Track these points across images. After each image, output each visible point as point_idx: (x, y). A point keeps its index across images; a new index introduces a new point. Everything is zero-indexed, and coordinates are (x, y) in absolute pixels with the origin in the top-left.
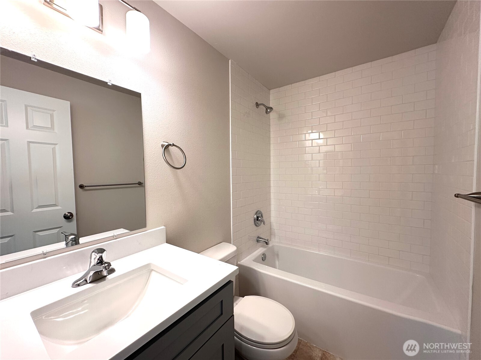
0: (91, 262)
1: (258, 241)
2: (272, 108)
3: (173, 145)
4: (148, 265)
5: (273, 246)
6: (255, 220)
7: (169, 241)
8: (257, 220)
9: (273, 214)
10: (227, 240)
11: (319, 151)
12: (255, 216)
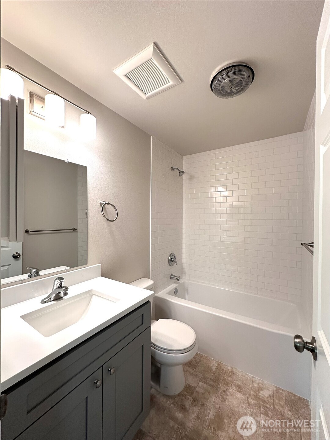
0: (54, 286)
1: (171, 278)
2: (184, 172)
3: (109, 204)
4: (90, 291)
5: (183, 283)
6: (169, 260)
7: (103, 275)
8: (171, 261)
9: (184, 256)
10: (147, 276)
11: (221, 207)
12: (169, 258)
